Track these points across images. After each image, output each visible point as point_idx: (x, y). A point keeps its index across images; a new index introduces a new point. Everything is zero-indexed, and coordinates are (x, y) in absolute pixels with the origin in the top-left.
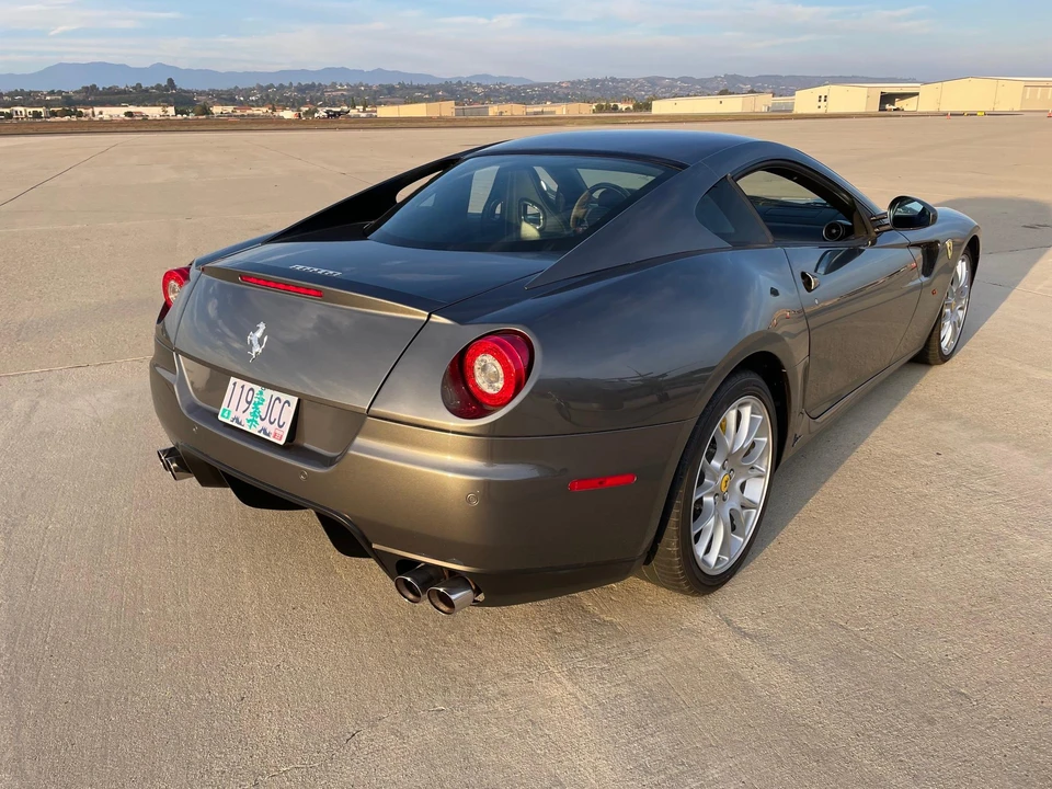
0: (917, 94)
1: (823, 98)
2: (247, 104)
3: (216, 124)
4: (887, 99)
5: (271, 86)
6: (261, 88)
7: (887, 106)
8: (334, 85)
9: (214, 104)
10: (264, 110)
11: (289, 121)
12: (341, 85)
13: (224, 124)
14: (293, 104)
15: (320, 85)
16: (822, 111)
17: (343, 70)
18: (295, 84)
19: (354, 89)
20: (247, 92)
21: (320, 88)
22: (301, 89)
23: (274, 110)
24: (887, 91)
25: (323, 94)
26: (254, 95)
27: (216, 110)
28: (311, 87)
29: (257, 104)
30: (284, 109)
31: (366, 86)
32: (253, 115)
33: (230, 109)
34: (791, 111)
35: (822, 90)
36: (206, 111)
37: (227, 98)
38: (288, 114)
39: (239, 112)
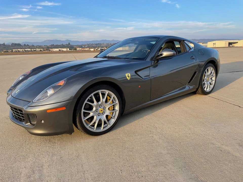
0: (238, 43)
1: (214, 44)
2: (85, 48)
4: (230, 44)
5: (90, 44)
6: (88, 44)
7: (230, 45)
8: (103, 43)
9: (78, 48)
10: (88, 49)
11: (92, 51)
12: (105, 43)
13: (79, 52)
14: (94, 48)
15: (100, 43)
16: (214, 47)
17: (106, 40)
18: (95, 43)
19: (108, 44)
20: (85, 45)
21: (101, 44)
22: (96, 44)
23: (90, 49)
24: (230, 42)
25: (101, 45)
26: (86, 46)
27: (78, 49)
28: (99, 44)
29: (87, 48)
30: (92, 49)
31: (110, 43)
32: (85, 50)
33: (81, 49)
34: (207, 47)
35: (214, 42)
36: (76, 49)
37: (81, 47)
39: (82, 49)
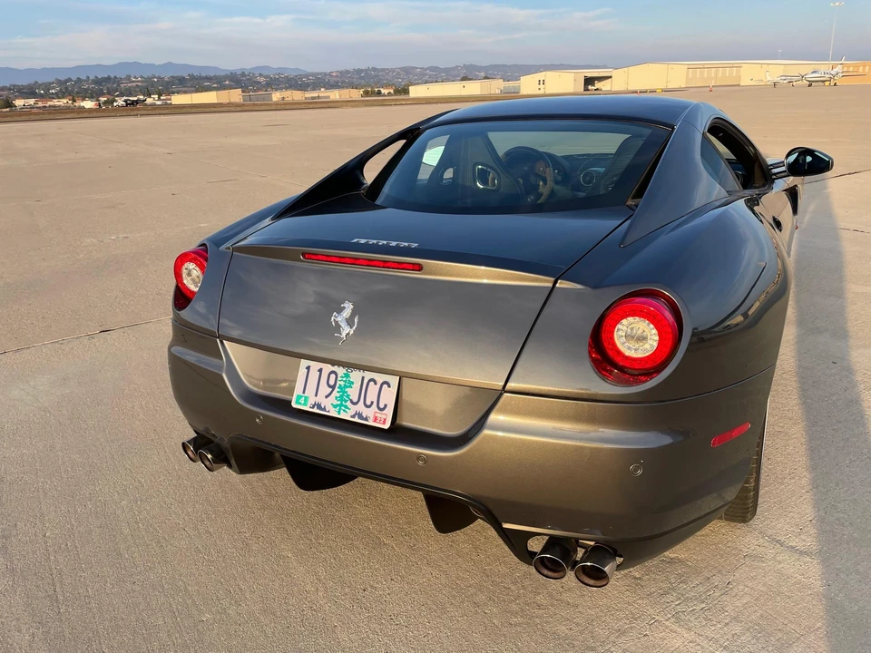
0: (611, 77)
1: (542, 82)
2: (52, 97)
3: (20, 115)
4: (589, 81)
5: (70, 80)
6: (60, 82)
7: (590, 87)
8: (128, 78)
9: (16, 97)
10: (65, 101)
11: (90, 110)
12: (135, 77)
13: (28, 115)
14: (93, 95)
15: (115, 77)
16: (541, 92)
17: (136, 64)
18: (92, 77)
19: (149, 80)
20: (47, 86)
21: (117, 80)
22: (98, 81)
23: (74, 101)
24: (589, 75)
25: (119, 85)
26: (54, 88)
27: (19, 103)
28: (108, 79)
29: (58, 96)
30: (84, 100)
31: (159, 78)
32: (54, 106)
33: (32, 101)
34: (518, 93)
35: (540, 76)
36: (9, 104)
37: (29, 92)
38: (89, 104)
39: (40, 104)
